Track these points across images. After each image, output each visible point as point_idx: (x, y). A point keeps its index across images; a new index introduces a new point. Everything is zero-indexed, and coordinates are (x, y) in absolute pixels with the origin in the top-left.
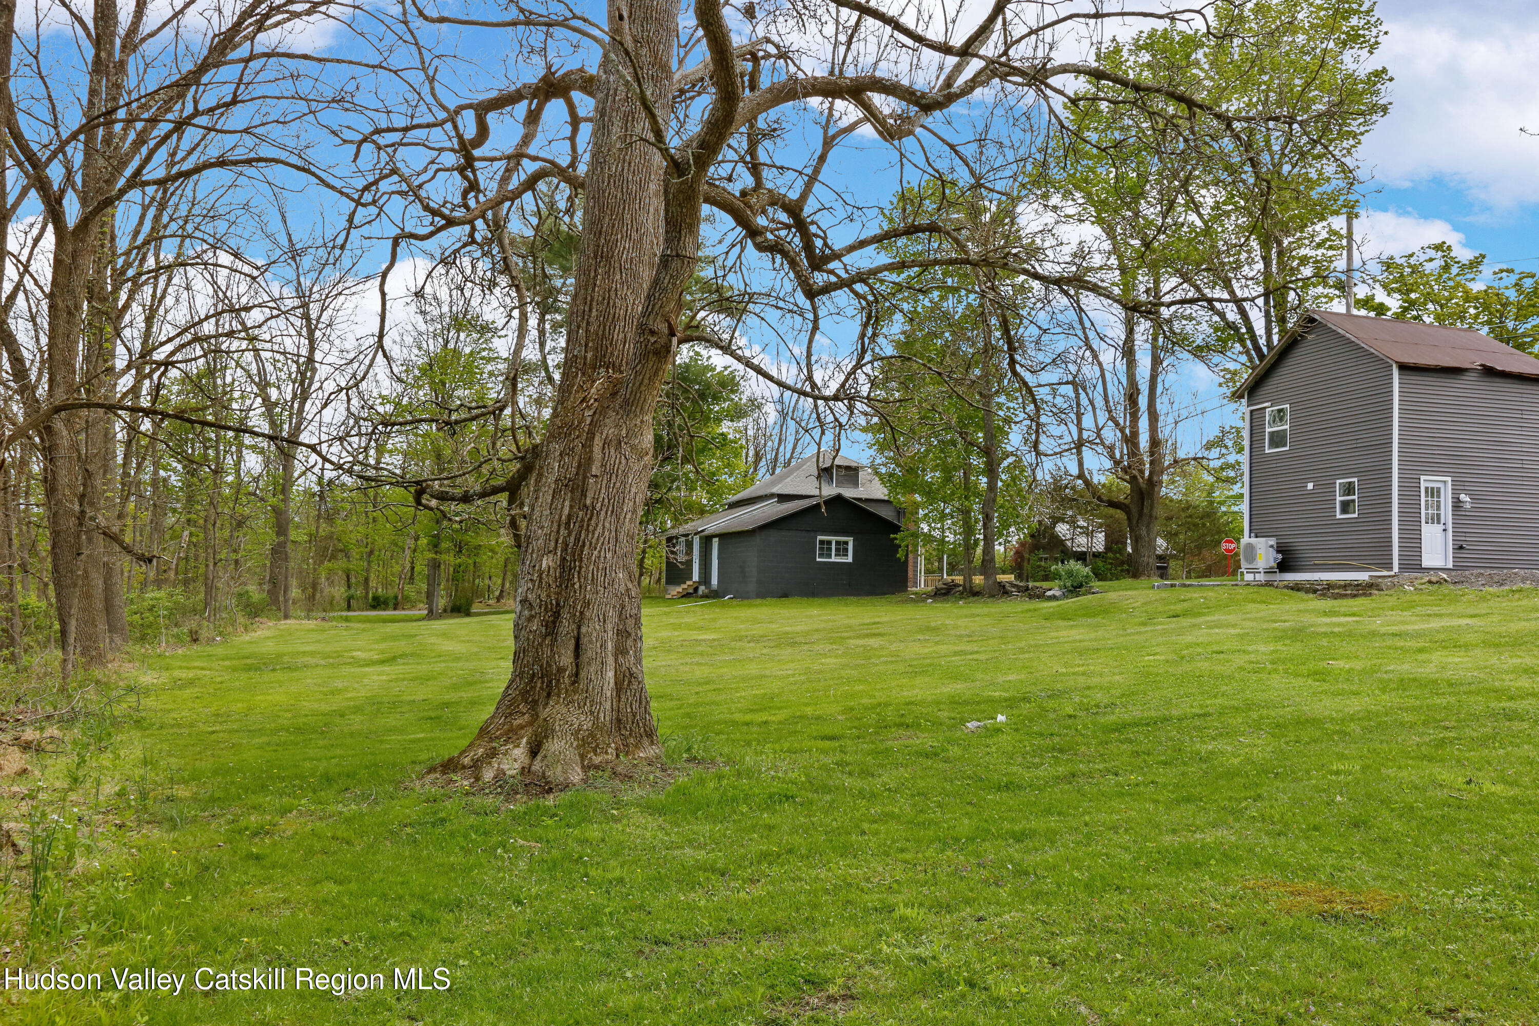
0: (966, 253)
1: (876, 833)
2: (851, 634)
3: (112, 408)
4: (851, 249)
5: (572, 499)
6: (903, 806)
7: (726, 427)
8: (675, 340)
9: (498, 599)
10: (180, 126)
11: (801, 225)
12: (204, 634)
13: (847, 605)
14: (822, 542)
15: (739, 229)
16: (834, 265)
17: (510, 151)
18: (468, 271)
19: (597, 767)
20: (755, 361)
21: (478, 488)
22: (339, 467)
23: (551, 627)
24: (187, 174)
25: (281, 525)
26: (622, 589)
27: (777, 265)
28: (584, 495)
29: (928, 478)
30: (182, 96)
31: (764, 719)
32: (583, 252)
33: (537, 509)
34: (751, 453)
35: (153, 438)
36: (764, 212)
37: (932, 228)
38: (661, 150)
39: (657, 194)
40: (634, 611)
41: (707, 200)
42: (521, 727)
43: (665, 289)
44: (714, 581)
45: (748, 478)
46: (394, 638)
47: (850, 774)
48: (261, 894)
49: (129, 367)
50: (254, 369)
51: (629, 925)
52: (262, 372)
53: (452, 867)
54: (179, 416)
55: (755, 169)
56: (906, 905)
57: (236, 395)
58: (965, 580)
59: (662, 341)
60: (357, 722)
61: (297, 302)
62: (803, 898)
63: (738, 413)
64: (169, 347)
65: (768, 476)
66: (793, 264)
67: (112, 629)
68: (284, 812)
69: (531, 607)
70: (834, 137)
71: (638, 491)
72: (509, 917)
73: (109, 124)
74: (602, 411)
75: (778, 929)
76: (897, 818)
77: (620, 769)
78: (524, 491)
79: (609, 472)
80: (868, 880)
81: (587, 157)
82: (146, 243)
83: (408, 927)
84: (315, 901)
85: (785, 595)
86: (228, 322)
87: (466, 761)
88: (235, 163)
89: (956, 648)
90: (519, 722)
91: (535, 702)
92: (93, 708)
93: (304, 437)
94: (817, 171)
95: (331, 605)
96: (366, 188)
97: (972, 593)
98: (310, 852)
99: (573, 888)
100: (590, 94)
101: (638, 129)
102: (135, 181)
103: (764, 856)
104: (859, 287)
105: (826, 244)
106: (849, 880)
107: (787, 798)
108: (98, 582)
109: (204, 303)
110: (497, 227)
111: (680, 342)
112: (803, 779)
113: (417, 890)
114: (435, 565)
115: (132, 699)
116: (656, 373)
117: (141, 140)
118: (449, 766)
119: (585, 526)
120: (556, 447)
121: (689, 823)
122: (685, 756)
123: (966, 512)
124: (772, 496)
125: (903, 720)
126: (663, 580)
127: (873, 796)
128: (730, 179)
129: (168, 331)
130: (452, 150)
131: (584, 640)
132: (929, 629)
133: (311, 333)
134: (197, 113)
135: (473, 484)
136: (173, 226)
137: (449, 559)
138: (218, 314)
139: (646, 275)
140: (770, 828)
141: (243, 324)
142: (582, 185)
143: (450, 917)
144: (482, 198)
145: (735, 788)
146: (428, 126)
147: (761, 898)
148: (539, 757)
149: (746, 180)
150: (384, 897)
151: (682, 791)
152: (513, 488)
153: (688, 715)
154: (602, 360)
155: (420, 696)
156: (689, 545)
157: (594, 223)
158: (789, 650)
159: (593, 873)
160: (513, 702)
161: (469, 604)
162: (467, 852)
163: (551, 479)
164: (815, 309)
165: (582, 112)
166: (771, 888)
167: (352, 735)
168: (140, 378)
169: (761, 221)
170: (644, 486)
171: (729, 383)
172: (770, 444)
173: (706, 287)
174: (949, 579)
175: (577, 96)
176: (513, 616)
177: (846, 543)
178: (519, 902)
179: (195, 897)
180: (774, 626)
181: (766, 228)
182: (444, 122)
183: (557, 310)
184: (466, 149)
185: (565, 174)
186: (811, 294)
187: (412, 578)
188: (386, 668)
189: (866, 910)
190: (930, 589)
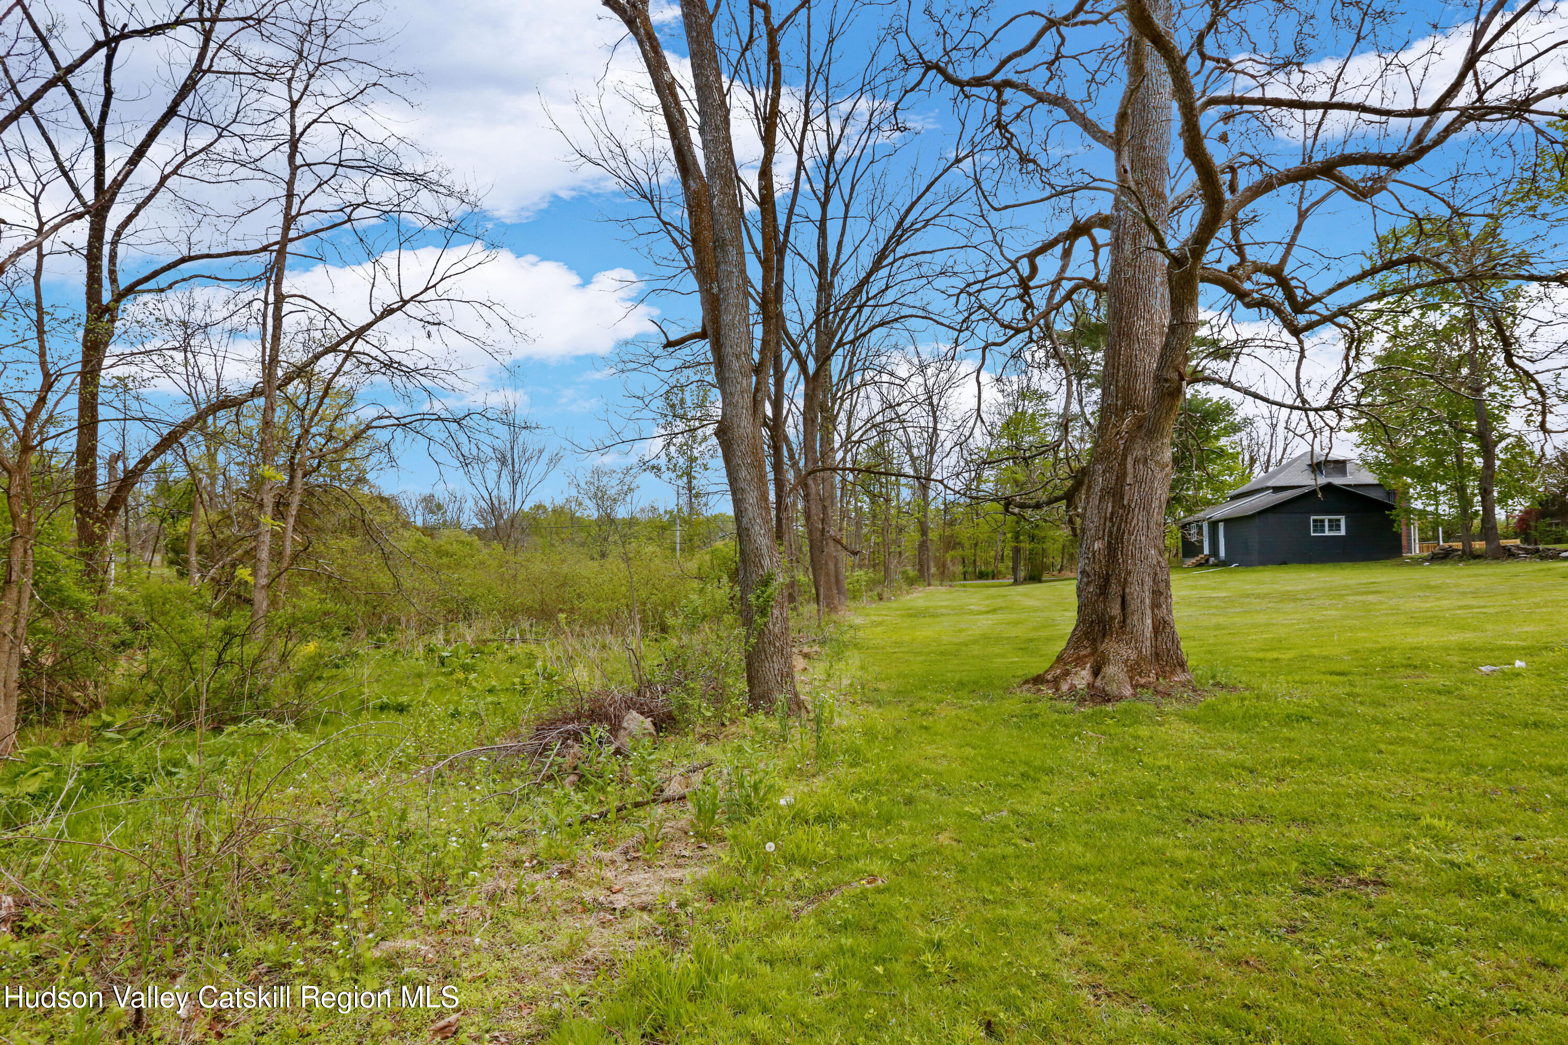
0: (1449, 273)
1: (1393, 754)
2: (1349, 592)
3: (834, 470)
4: (1330, 292)
5: (1113, 502)
6: (1417, 732)
7: (1223, 441)
8: (1184, 383)
9: (1060, 571)
10: (860, 308)
11: (1283, 283)
12: (885, 595)
13: (1342, 569)
14: (1315, 521)
15: (1229, 295)
16: (1316, 307)
17: (1052, 279)
18: (1029, 360)
19: (1142, 686)
20: (1252, 390)
21: (1044, 498)
22: (956, 492)
23: (1104, 589)
24: (864, 335)
25: (924, 531)
26: (1155, 562)
27: (1264, 315)
28: (1122, 498)
29: (1418, 463)
30: (860, 292)
31: (1275, 656)
32: (1110, 334)
33: (1088, 510)
34: (1247, 458)
35: (854, 484)
36: (1249, 278)
37: (1411, 260)
38: (1164, 253)
39: (1162, 284)
40: (1165, 577)
41: (1202, 280)
42: (1086, 656)
43: (1174, 349)
44: (1222, 553)
45: (1245, 478)
46: (993, 597)
47: (1362, 703)
48: (930, 750)
49: (841, 446)
50: (904, 439)
51: (1178, 800)
52: (909, 441)
53: (1045, 746)
54: (868, 470)
55: (1240, 250)
56: (1431, 816)
57: (895, 455)
58: (1464, 545)
59: (1174, 386)
60: (976, 649)
61: (925, 396)
62: (1326, 798)
63: (1235, 429)
64: (860, 432)
65: (1262, 474)
66: (1278, 312)
67: (840, 592)
68: (939, 702)
69: (1088, 576)
70: (1307, 210)
71: (1162, 493)
72: (1086, 783)
73: (827, 316)
74: (1131, 439)
75: (1305, 820)
76: (1414, 743)
77: (1160, 688)
78: (1076, 497)
79: (1139, 481)
80: (1389, 791)
81: (1107, 270)
82: (846, 376)
83: (1020, 782)
84: (961, 758)
85: (1285, 563)
86: (889, 414)
87: (1049, 677)
88: (888, 323)
89: (1460, 603)
90: (1084, 652)
91: (1094, 640)
92: (834, 636)
93: (933, 476)
94: (1294, 239)
95: (953, 578)
96: (964, 321)
97: (1471, 556)
98: (956, 728)
99: (1132, 769)
100: (1107, 227)
101: (1144, 242)
102: (840, 344)
103: (1287, 762)
104: (1341, 320)
105: (1306, 292)
106: (1370, 788)
107: (1304, 719)
108: (832, 566)
109: (876, 406)
110: (1048, 327)
111: (1188, 384)
112: (1317, 704)
113: (1023, 758)
114: (1017, 550)
115: (852, 632)
116: (1171, 409)
117: (842, 320)
118: (1038, 680)
119: (1125, 520)
120: (1100, 468)
121: (1219, 731)
122: (1211, 682)
123: (1461, 490)
124: (1267, 488)
125: (1410, 662)
126: (1180, 555)
127: (1386, 723)
128: (1219, 261)
129: (859, 423)
130: (1015, 286)
131: (1128, 598)
132: (1428, 587)
133: (934, 413)
134: (868, 299)
135: (1042, 496)
136: (860, 364)
137: (1026, 545)
138: (883, 411)
139: (1158, 342)
140: (1291, 740)
141: (896, 414)
142: (1106, 289)
143: (1046, 778)
144: (1036, 312)
145: (1256, 708)
146: (999, 274)
147: (1287, 794)
148: (1099, 677)
149: (1231, 259)
150: (1003, 760)
151: (1212, 707)
152: (1070, 497)
153: (1210, 652)
154: (1129, 404)
155: (1013, 634)
156: (1200, 528)
157: (1115, 314)
158: (1292, 605)
159: (1145, 760)
160: (1079, 639)
161: (1041, 575)
162: (1054, 737)
163: (1098, 489)
164: (1301, 342)
165: (1100, 242)
166: (1296, 787)
167: (973, 657)
168: (846, 453)
169: (1248, 286)
170: (1166, 488)
171: (1226, 409)
172: (1262, 450)
173: (1203, 342)
174: (1447, 545)
175: (1096, 232)
176: (1076, 582)
177: (1339, 520)
178: (1093, 774)
179: (895, 747)
180: (1276, 586)
181: (1253, 291)
182: (1008, 270)
183: (1090, 376)
184: (1024, 285)
185: (1093, 285)
186: (1296, 332)
187: (1002, 559)
188: (990, 616)
189: (1390, 815)
190: (1425, 554)
